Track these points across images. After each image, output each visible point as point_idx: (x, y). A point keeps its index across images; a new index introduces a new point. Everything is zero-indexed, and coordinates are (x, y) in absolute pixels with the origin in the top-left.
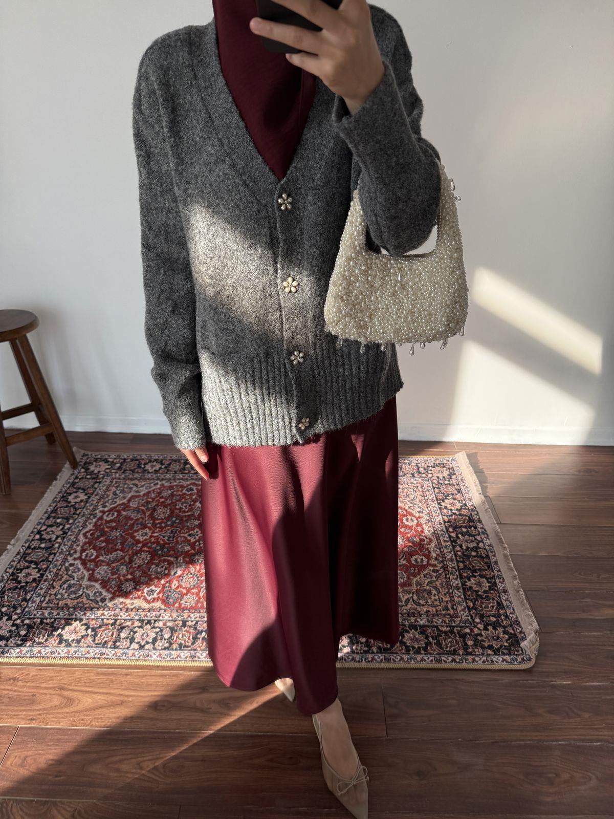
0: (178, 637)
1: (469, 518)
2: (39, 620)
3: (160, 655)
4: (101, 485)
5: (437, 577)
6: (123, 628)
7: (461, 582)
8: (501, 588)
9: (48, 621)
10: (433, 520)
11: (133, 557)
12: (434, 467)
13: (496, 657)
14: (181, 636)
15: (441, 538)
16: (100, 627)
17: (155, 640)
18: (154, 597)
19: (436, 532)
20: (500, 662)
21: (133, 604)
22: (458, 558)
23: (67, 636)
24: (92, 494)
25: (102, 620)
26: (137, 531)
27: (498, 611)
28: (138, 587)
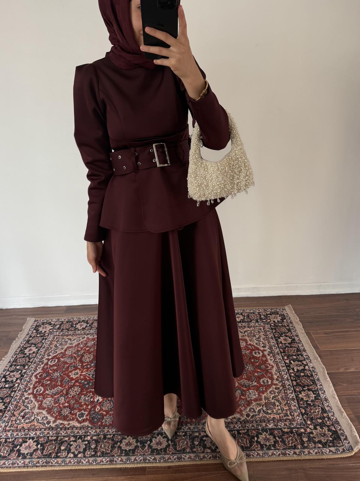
0: (101, 447)
1: (297, 348)
2: (4, 440)
3: (88, 462)
4: (46, 341)
5: (279, 393)
6: (62, 443)
7: (295, 395)
8: (323, 398)
9: (11, 440)
10: (273, 352)
11: (68, 391)
12: (271, 314)
13: (325, 449)
14: (103, 446)
15: (280, 364)
16: (47, 442)
17: (85, 450)
18: (83, 418)
19: (276, 361)
20: (328, 453)
21: (69, 423)
22: (292, 378)
23: (23, 451)
24: (41, 348)
25: (48, 437)
26: (71, 372)
27: (323, 415)
28: (72, 412)
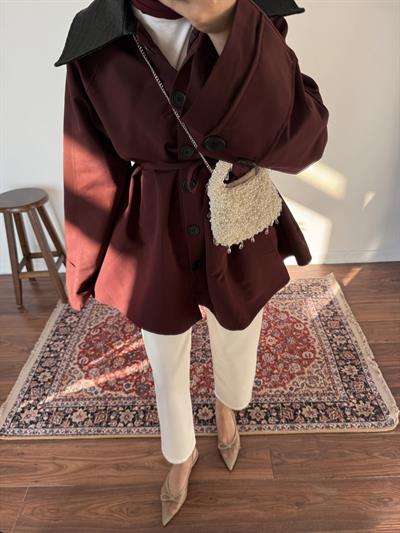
1: (339, 322)
2: (55, 409)
3: (138, 431)
5: (322, 367)
6: (111, 413)
7: (338, 369)
8: (366, 372)
9: (62, 409)
10: (315, 325)
11: (113, 361)
12: (312, 286)
13: (367, 423)
14: (150, 416)
15: (322, 338)
16: (96, 412)
17: (134, 420)
18: (130, 389)
20: (369, 427)
22: (334, 352)
23: (74, 420)
24: (81, 316)
25: (97, 407)
26: (114, 342)
27: (365, 389)
28: (119, 383)
